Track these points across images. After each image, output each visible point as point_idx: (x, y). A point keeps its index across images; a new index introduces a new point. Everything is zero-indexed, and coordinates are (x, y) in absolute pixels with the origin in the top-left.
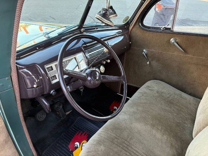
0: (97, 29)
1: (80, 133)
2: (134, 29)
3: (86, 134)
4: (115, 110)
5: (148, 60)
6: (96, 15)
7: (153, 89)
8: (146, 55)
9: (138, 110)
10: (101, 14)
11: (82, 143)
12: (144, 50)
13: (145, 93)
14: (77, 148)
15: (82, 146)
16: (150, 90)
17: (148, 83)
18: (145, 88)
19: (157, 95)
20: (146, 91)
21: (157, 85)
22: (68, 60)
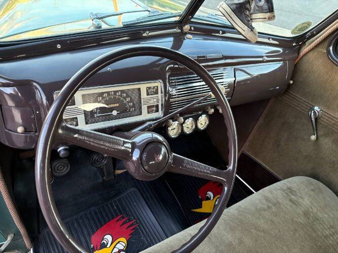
0: (224, 32)
1: (124, 220)
2: (312, 56)
3: (132, 225)
4: (208, 199)
5: (316, 130)
6: (221, 3)
7: (300, 200)
8: (316, 119)
9: (241, 242)
10: (232, 4)
11: (117, 241)
12: (316, 108)
13: (277, 204)
14: (104, 246)
15: (115, 247)
16: (291, 200)
17: (294, 182)
18: (284, 190)
19: (302, 220)
20: (280, 201)
21: (312, 193)
22: (120, 91)
